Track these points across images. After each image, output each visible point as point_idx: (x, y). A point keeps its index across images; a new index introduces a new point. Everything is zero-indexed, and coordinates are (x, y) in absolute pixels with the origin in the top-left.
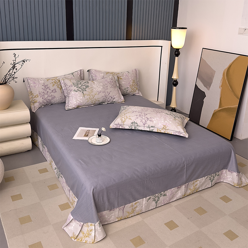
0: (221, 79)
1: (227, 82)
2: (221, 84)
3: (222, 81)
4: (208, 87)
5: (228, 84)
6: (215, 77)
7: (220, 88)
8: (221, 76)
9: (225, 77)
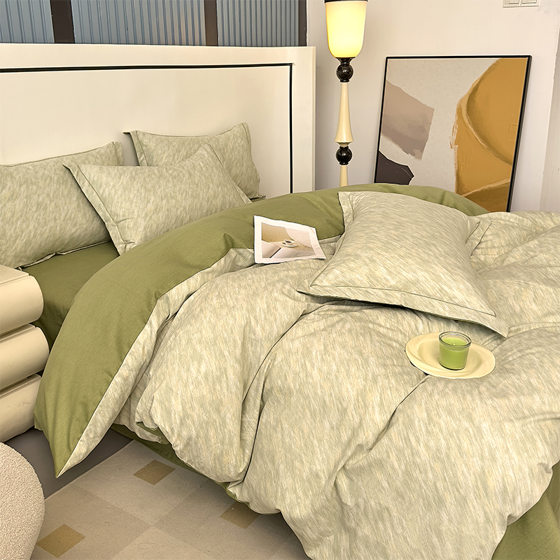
1: (472, 129)
2: (455, 137)
3: (456, 130)
4: (416, 151)
5: (475, 134)
7: (453, 146)
8: (452, 118)
9: (463, 118)
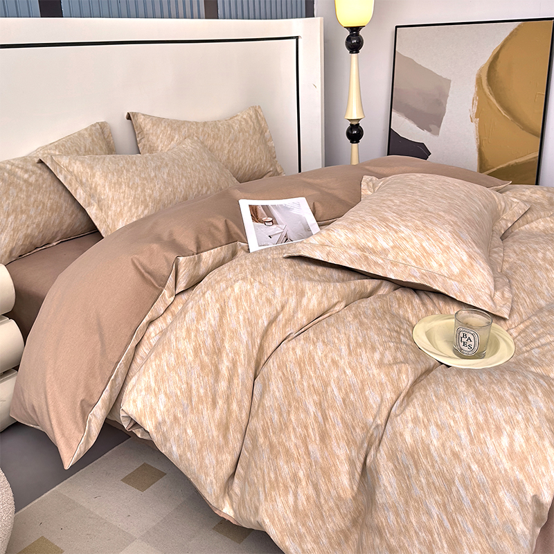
0: (471, 96)
1: (494, 101)
2: (475, 110)
4: (432, 127)
5: (497, 105)
6: (450, 94)
7: (474, 120)
8: (472, 89)
9: (483, 89)
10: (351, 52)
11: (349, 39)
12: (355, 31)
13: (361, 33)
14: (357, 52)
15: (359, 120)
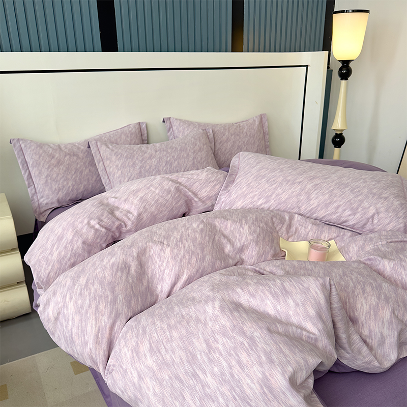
10: (342, 79)
11: (341, 69)
12: (346, 64)
13: (351, 65)
14: (346, 79)
15: (342, 130)
